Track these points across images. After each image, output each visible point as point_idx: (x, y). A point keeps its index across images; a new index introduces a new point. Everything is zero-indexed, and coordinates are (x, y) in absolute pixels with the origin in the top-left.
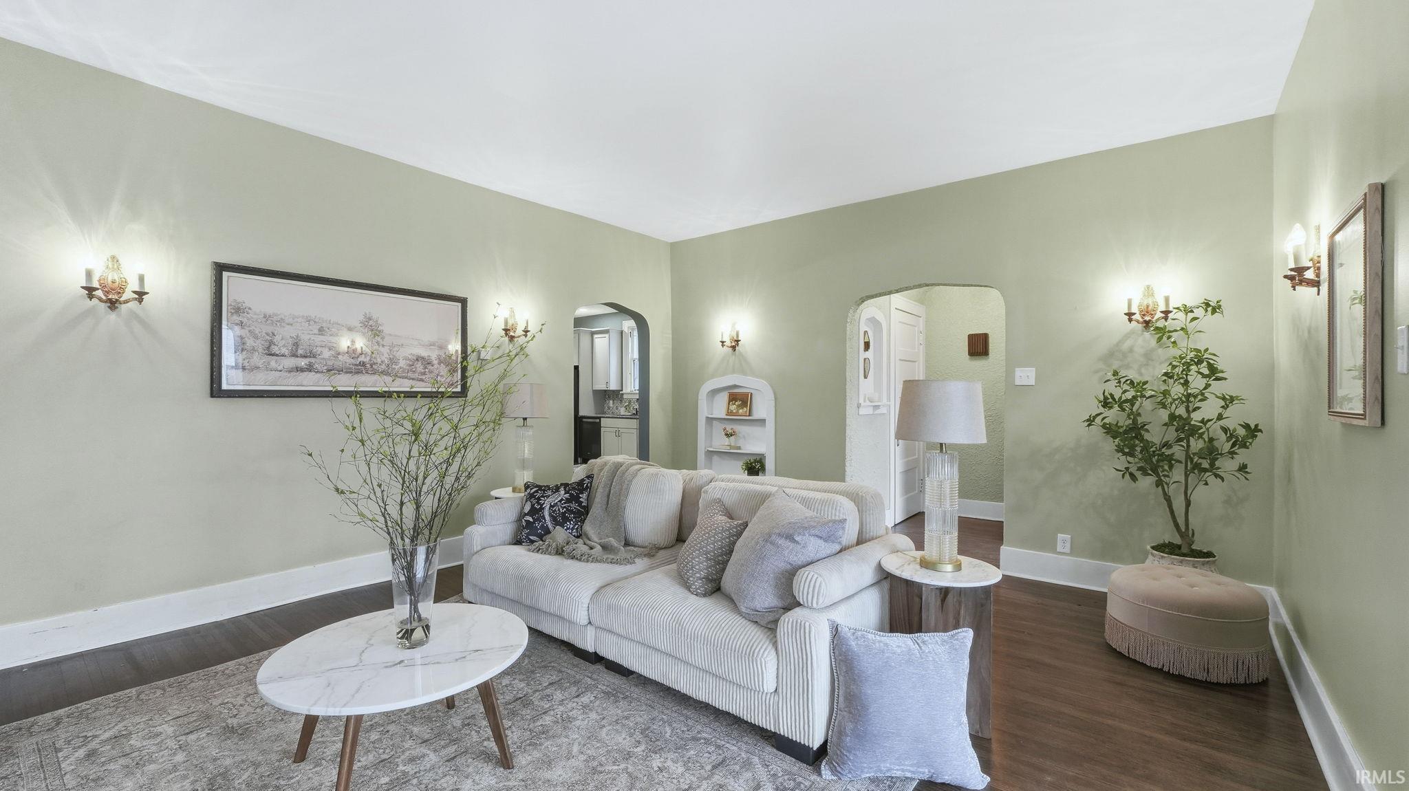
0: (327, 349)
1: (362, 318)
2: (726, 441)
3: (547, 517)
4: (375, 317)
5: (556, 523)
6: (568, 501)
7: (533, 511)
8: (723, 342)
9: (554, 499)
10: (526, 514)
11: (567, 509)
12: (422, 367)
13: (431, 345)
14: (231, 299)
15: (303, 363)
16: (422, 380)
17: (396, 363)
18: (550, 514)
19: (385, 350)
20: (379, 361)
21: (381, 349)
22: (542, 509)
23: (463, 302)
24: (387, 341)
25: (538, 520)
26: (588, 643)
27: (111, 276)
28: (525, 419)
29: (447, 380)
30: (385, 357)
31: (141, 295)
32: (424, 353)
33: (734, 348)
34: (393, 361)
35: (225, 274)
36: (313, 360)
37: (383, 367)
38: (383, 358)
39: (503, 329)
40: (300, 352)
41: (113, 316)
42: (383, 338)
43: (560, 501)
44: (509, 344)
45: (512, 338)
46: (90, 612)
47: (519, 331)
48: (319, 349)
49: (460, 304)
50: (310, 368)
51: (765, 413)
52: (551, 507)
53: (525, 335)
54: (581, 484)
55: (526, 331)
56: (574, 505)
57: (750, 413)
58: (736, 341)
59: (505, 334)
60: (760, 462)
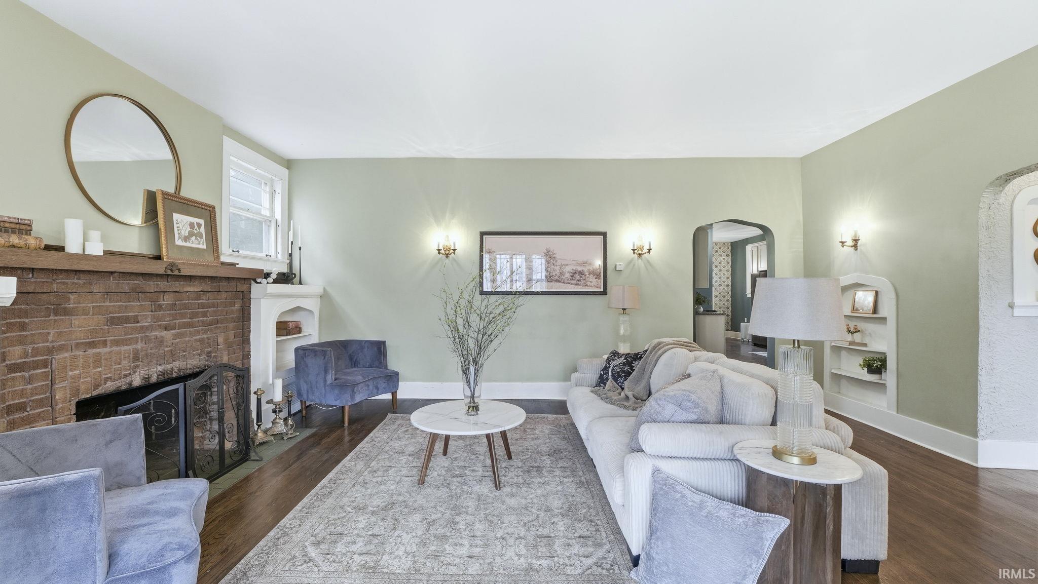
1: (545, 251)
2: (849, 338)
4: (552, 250)
5: (613, 376)
6: (624, 364)
7: (606, 367)
8: (842, 242)
9: (619, 361)
10: (602, 369)
11: (622, 369)
12: (579, 277)
13: (583, 263)
14: (487, 247)
16: (578, 285)
17: (564, 275)
18: (612, 370)
19: (557, 268)
20: (554, 274)
21: (555, 267)
22: (609, 367)
23: (604, 234)
24: (559, 262)
25: (606, 373)
27: (447, 244)
28: (624, 309)
29: (595, 285)
30: (558, 272)
31: (454, 250)
32: (580, 269)
33: (855, 246)
34: (562, 274)
35: (484, 237)
37: (556, 278)
38: (556, 273)
39: (632, 250)
41: (447, 261)
42: (556, 261)
43: (619, 364)
44: (637, 260)
45: (640, 255)
46: (440, 383)
47: (645, 250)
49: (601, 237)
51: (887, 309)
52: (614, 367)
53: (649, 252)
54: (637, 355)
55: (650, 250)
56: (627, 368)
57: (875, 311)
58: (856, 241)
59: (634, 253)
60: (881, 360)
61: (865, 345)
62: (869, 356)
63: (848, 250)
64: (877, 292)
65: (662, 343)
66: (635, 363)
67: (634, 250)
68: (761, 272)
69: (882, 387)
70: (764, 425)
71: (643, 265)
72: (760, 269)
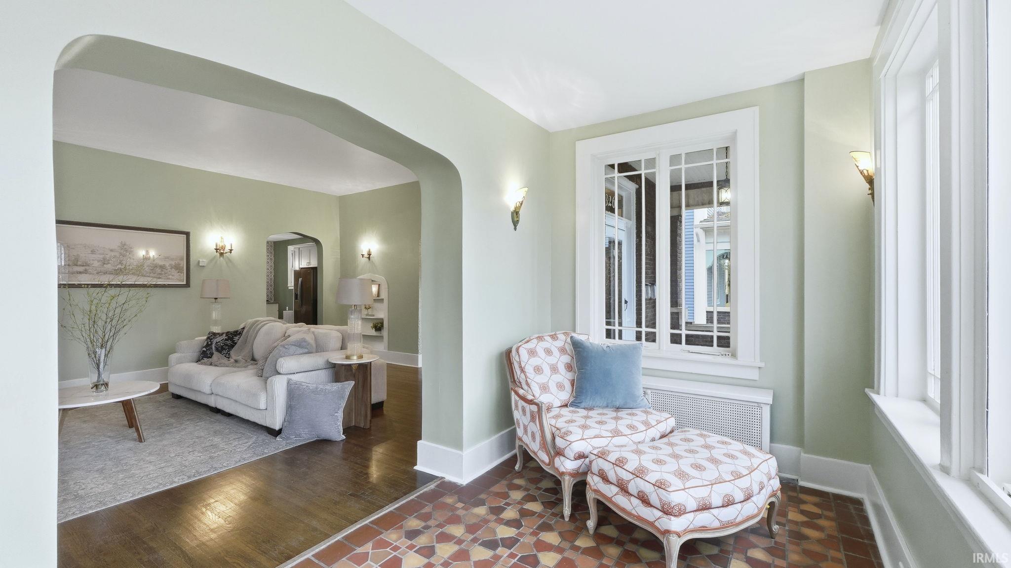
0: (96, 262)
1: (118, 244)
2: (366, 312)
3: (214, 348)
5: (217, 350)
6: (226, 340)
7: (208, 345)
8: (363, 255)
9: (219, 339)
10: (204, 347)
11: (225, 344)
12: (160, 271)
13: (166, 258)
15: (81, 269)
16: (160, 278)
17: (142, 269)
18: (215, 346)
19: (134, 261)
20: (130, 267)
22: (212, 344)
23: (187, 234)
25: (209, 350)
26: (212, 402)
28: (216, 297)
29: (178, 278)
30: (135, 265)
32: (162, 263)
33: (369, 258)
34: (140, 267)
36: (87, 268)
37: (133, 271)
38: (133, 266)
39: (215, 249)
40: (79, 263)
42: (133, 254)
43: (222, 340)
44: (220, 258)
45: (222, 254)
47: (227, 251)
48: (92, 262)
49: (185, 236)
50: (86, 272)
51: (384, 295)
52: (217, 343)
53: (231, 252)
54: (236, 332)
55: (231, 250)
56: (229, 342)
57: (378, 296)
58: (370, 255)
59: (217, 252)
60: (381, 323)
61: (373, 316)
62: (376, 321)
63: (365, 260)
64: (379, 285)
65: (259, 321)
66: (236, 338)
67: (216, 249)
68: (301, 268)
69: (382, 337)
70: (338, 350)
71: (225, 263)
72: (301, 267)
